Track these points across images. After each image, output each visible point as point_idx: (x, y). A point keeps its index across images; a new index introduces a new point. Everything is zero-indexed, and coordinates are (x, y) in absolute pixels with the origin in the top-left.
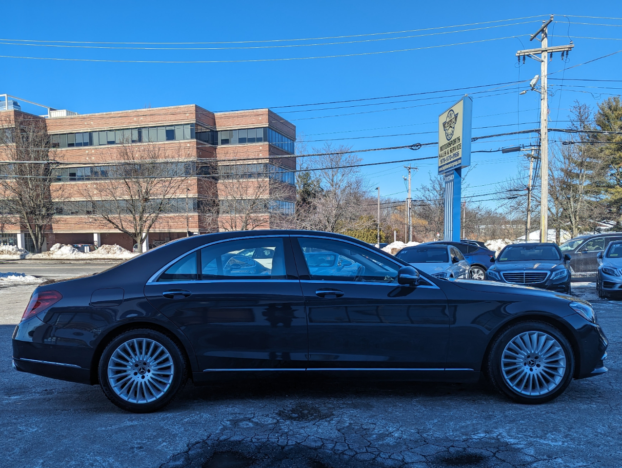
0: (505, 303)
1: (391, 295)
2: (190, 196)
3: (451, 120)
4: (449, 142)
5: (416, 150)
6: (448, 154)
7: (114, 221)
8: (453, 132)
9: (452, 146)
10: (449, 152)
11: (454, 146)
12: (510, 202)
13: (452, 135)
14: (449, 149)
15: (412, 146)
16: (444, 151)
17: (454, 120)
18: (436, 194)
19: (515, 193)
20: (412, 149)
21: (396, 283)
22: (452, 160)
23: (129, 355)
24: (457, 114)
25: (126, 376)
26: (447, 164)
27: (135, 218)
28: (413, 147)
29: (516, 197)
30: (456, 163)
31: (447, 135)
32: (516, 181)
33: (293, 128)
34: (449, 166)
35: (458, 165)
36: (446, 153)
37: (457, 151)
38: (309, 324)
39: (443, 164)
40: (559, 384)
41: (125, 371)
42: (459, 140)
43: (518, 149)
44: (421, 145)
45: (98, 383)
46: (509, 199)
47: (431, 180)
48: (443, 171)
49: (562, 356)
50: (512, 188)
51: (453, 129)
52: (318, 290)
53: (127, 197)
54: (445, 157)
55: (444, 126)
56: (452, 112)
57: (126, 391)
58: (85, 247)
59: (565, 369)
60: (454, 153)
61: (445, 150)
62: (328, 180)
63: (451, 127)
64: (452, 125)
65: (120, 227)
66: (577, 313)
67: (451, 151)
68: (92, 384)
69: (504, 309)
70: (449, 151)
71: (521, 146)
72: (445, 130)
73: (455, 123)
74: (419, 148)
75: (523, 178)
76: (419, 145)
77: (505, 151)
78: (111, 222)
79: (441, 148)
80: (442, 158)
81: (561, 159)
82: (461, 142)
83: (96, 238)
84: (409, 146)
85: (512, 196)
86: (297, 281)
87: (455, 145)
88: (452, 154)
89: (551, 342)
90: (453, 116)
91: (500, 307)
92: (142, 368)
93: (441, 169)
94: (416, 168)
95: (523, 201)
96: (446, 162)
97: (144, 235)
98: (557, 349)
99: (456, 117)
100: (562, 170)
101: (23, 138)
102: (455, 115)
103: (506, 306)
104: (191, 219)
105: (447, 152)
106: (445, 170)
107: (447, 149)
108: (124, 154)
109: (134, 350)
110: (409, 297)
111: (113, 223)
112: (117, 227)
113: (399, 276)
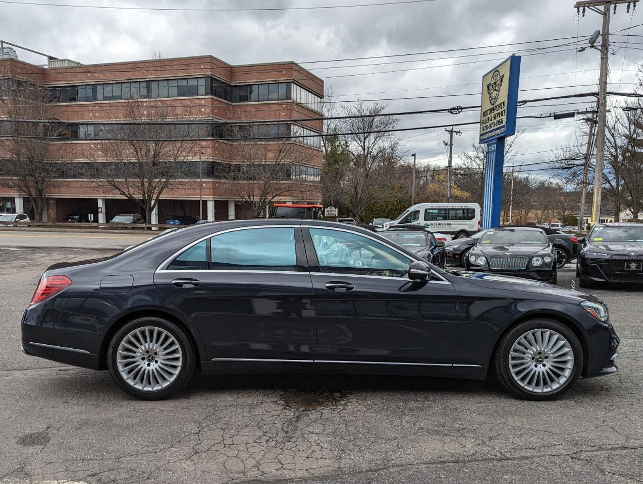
0: (517, 300)
1: (402, 290)
2: (204, 159)
3: (495, 83)
4: (492, 106)
5: (456, 114)
6: (491, 121)
7: (120, 186)
8: (498, 96)
9: (496, 112)
10: (493, 119)
11: (498, 112)
12: (565, 172)
13: (496, 99)
14: (493, 115)
15: (451, 109)
16: (487, 117)
17: (499, 82)
18: (479, 162)
19: (571, 162)
20: (452, 113)
21: (406, 278)
22: (495, 127)
23: (139, 341)
24: (504, 75)
25: (134, 362)
26: (490, 132)
27: (142, 184)
28: (453, 111)
29: (572, 167)
30: (499, 131)
31: (491, 99)
32: (572, 148)
33: (321, 83)
34: (492, 134)
35: (501, 133)
36: (489, 120)
37: (501, 118)
38: (318, 316)
39: (486, 131)
40: (563, 384)
41: (134, 357)
42: (504, 105)
43: (571, 115)
44: (462, 109)
45: (107, 369)
46: (563, 169)
47: (474, 146)
48: (485, 139)
49: (570, 357)
50: (567, 157)
51: (498, 93)
52: (328, 283)
53: (134, 160)
54: (488, 124)
55: (488, 87)
56: (497, 73)
57: (133, 377)
58: (89, 215)
59: (571, 371)
60: (498, 119)
61: (489, 116)
62: (360, 143)
63: (495, 90)
64: (497, 88)
65: (127, 194)
66: (588, 312)
67: (494, 117)
68: (101, 370)
69: (515, 307)
70: (493, 117)
71: (575, 111)
72: (489, 93)
73: (500, 86)
74: (460, 112)
75: (581, 145)
76: (459, 109)
77: (557, 117)
78: (117, 188)
79: (484, 113)
80: (484, 125)
81: (626, 124)
82: (506, 107)
83: (100, 204)
84: (448, 110)
85: (567, 166)
86: (308, 273)
87: (500, 111)
88: (495, 121)
89: (562, 343)
90: (499, 78)
91: (511, 304)
92: (150, 357)
93: (483, 137)
94: (459, 132)
95: (579, 172)
96: (489, 130)
97: (153, 202)
98: (566, 350)
99: (502, 80)
100: (626, 136)
101: (19, 92)
102: (500, 77)
103: (517, 304)
104: (204, 185)
105: (490, 118)
106: (488, 138)
107: (491, 115)
108: (131, 110)
109: (145, 337)
110: (420, 292)
111: (119, 190)
112: (123, 193)
113: (409, 271)
